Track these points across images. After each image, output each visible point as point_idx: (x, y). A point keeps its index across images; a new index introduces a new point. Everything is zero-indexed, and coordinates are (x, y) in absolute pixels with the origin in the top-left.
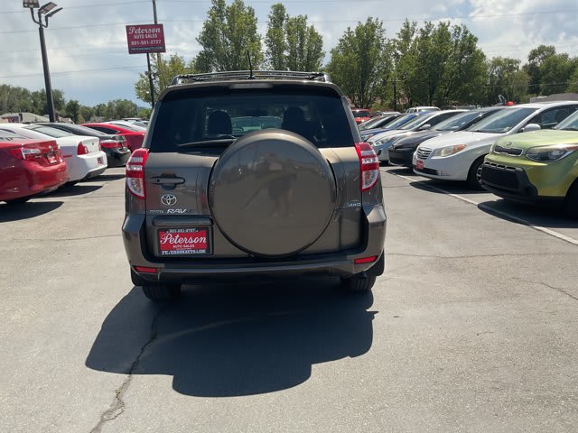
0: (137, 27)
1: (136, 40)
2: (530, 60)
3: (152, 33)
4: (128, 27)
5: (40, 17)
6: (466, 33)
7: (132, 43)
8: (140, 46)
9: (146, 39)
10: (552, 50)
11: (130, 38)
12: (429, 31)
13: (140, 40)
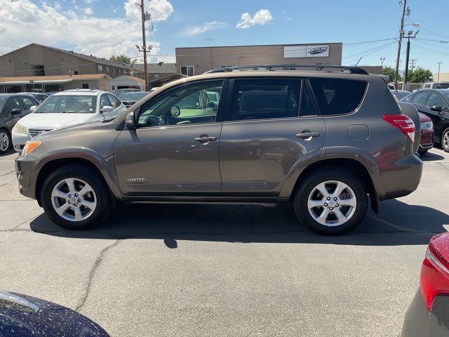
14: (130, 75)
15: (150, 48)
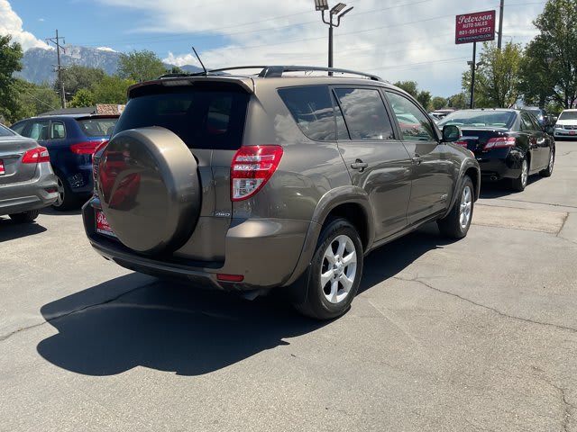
0: (467, 16)
1: (465, 29)
3: (482, 21)
4: (458, 17)
5: (331, 17)
7: (461, 33)
8: (468, 35)
9: (475, 28)
11: (459, 27)
13: (468, 29)
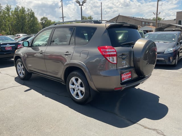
2: (41, 21)
6: (31, 11)
10: (47, 18)
12: (18, 9)
14: (150, 25)
15: (159, 13)
